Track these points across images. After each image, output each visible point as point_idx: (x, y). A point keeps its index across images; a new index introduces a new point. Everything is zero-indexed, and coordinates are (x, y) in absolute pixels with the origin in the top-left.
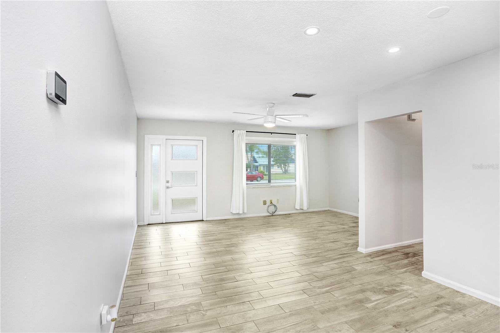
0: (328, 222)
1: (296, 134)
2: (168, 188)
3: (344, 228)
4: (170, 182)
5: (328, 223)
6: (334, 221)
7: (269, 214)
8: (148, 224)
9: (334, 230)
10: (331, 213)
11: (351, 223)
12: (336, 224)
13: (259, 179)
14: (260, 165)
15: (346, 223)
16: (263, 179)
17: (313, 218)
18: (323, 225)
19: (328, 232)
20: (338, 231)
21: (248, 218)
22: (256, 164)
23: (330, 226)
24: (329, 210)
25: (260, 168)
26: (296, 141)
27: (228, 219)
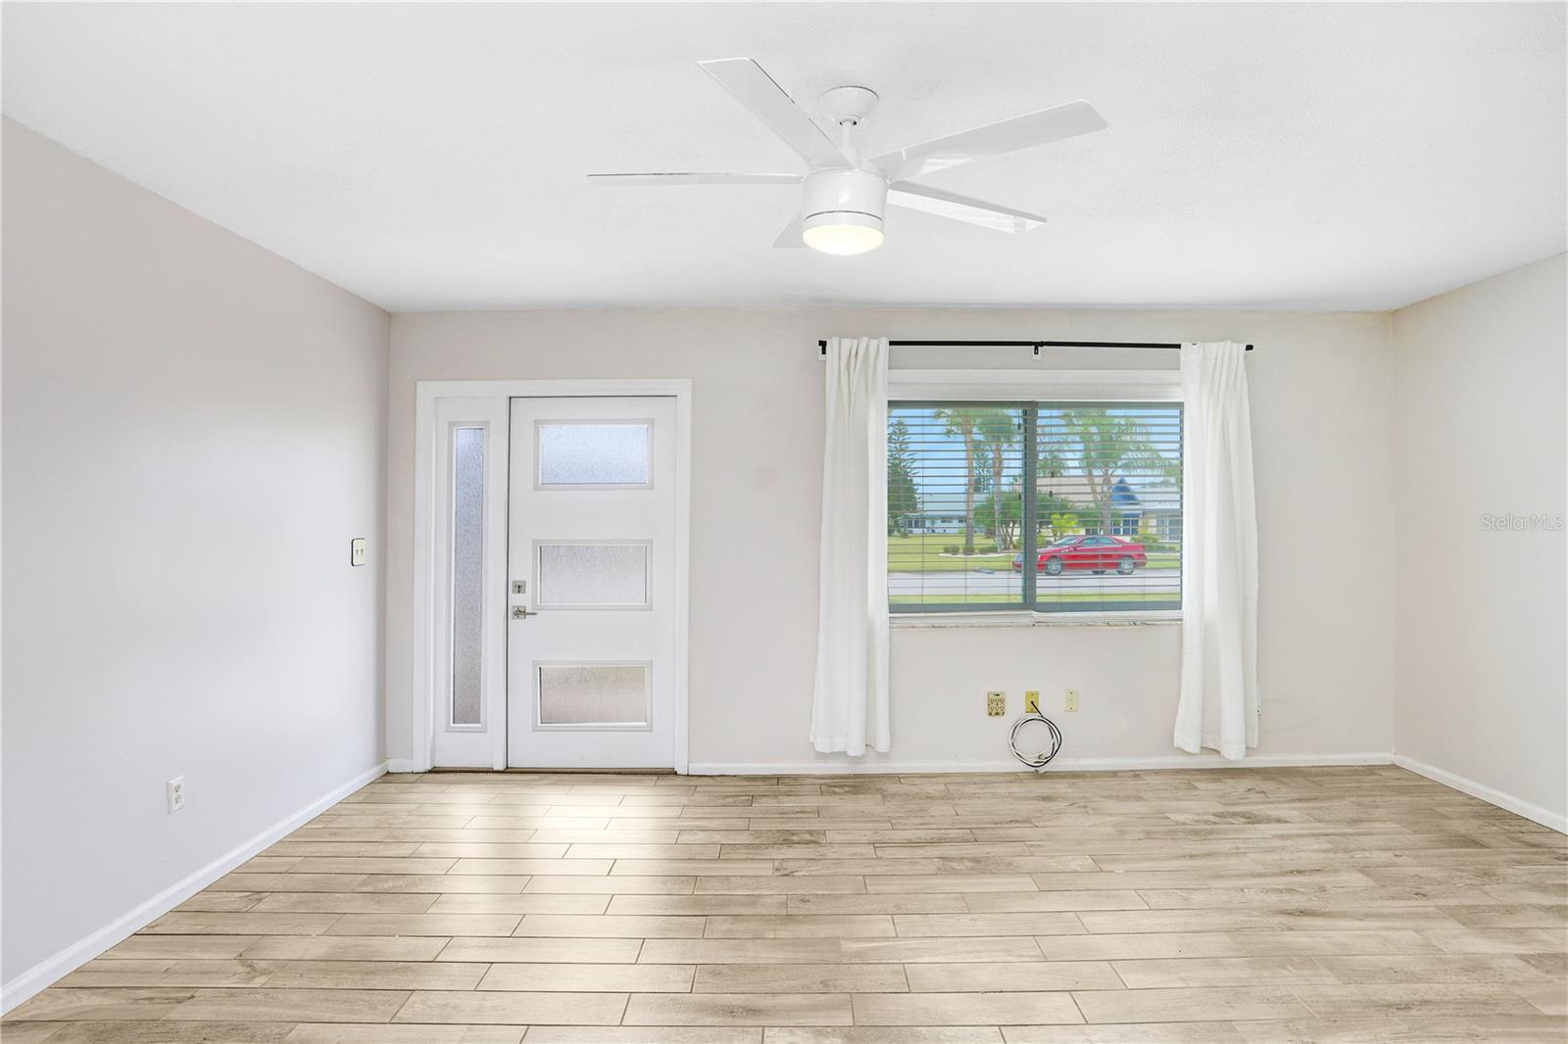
0: (1364, 870)
1: (1178, 346)
2: (520, 613)
3: (1477, 967)
4: (529, 587)
5: (1356, 879)
6: (1413, 871)
7: (1017, 766)
8: (434, 771)
9: (1393, 975)
10: (1404, 791)
11: (1549, 909)
12: (1418, 904)
13: (1126, 565)
14: (1145, 513)
15: (1511, 910)
16: (1144, 564)
17: (1268, 820)
18: (1314, 903)
19: (1331, 987)
20: (1422, 990)
21: (897, 778)
22: (1126, 509)
23: (1367, 916)
24: (1394, 767)
25: (1146, 526)
26: (1179, 384)
27: (796, 778)
